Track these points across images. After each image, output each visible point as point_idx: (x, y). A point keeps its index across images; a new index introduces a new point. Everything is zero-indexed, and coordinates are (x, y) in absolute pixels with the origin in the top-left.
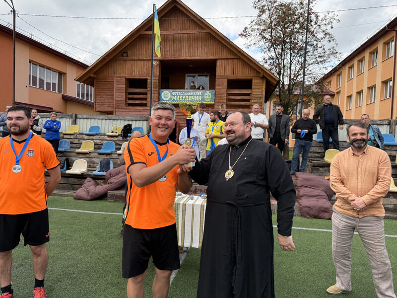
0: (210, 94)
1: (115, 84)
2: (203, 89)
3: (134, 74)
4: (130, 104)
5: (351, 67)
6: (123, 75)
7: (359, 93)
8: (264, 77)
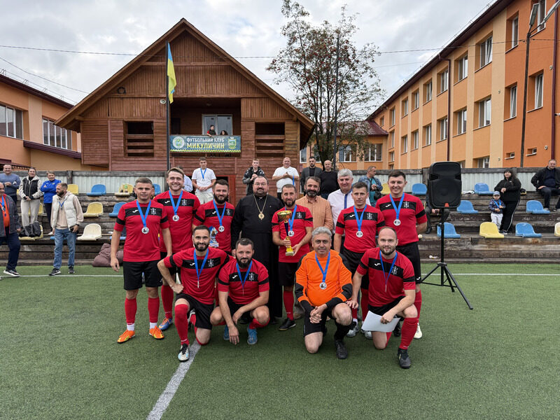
0: (235, 140)
1: (109, 129)
2: (226, 134)
3: (134, 115)
4: (130, 155)
5: (405, 101)
6: (120, 117)
7: (415, 133)
8: (297, 120)
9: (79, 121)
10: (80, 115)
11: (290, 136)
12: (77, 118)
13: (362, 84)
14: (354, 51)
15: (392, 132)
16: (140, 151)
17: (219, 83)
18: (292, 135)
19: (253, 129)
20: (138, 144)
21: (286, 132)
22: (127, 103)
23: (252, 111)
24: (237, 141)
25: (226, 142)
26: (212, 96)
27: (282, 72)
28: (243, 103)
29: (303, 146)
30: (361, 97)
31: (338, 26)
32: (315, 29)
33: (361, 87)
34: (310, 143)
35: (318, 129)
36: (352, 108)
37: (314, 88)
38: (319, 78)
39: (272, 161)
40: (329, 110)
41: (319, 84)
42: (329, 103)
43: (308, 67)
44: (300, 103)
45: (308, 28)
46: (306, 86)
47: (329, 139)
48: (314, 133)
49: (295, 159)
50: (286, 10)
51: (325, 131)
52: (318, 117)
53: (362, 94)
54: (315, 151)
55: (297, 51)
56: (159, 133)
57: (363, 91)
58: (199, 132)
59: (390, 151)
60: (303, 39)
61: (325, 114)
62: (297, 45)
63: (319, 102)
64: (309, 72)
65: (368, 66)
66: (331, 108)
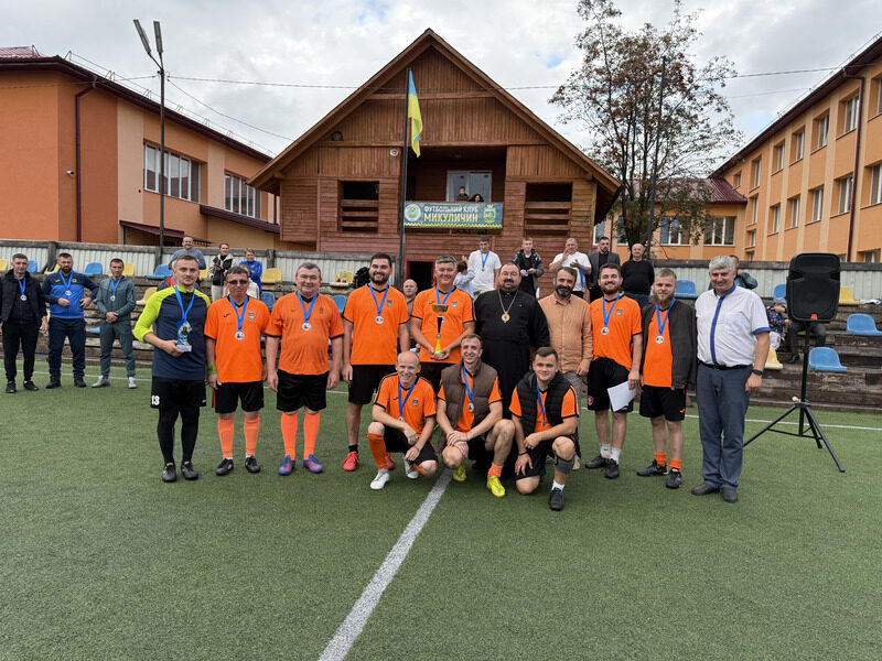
0: (494, 210)
1: (319, 191)
2: (481, 200)
3: (353, 172)
4: (346, 229)
5: (780, 147)
6: (333, 175)
7: (794, 200)
8: (593, 179)
9: (279, 180)
10: (281, 171)
11: (580, 203)
12: (276, 176)
13: (703, 122)
14: (691, 71)
15: (754, 198)
16: (359, 224)
17: (476, 124)
18: (584, 201)
19: (523, 192)
20: (357, 214)
21: (574, 197)
22: (344, 155)
23: (522, 166)
24: (497, 211)
25: (480, 212)
26: (464, 143)
27: (573, 104)
28: (510, 153)
29: (599, 218)
30: (699, 143)
31: (668, 29)
32: (630, 36)
33: (702, 126)
34: (612, 214)
35: (627, 193)
36: (684, 161)
37: (623, 128)
38: (631, 114)
39: (550, 241)
40: (645, 163)
41: (632, 122)
42: (646, 152)
43: (615, 96)
44: (599, 152)
45: (619, 34)
46: (611, 124)
47: (643, 209)
48: (620, 199)
49: (586, 240)
50: (584, 10)
51: (638, 195)
52: (628, 174)
53: (703, 137)
54: (620, 227)
55: (599, 72)
56: (387, 198)
57: (705, 134)
58: (441, 198)
59: (749, 229)
60: (609, 52)
61: (639, 170)
62: (599, 63)
63: (630, 150)
64: (617, 103)
65: (714, 92)
66: (649, 159)
